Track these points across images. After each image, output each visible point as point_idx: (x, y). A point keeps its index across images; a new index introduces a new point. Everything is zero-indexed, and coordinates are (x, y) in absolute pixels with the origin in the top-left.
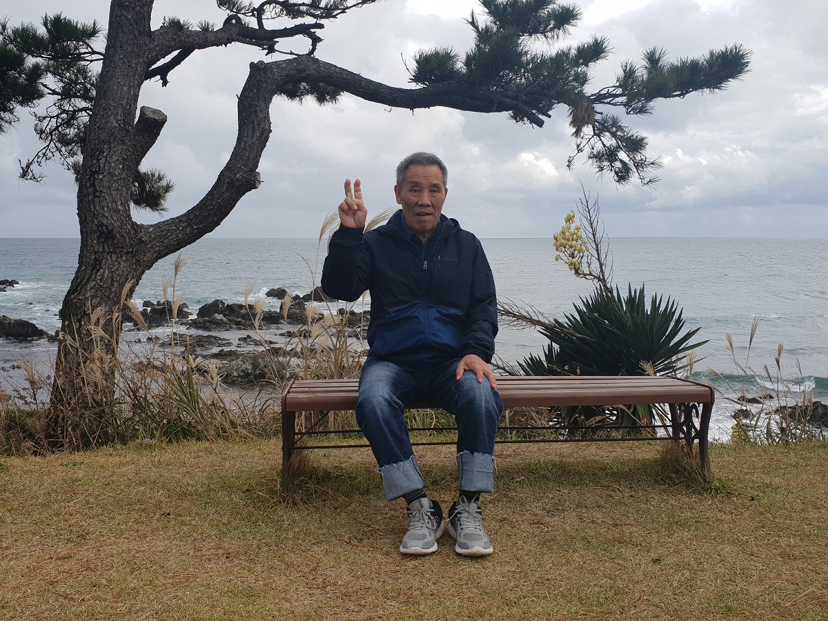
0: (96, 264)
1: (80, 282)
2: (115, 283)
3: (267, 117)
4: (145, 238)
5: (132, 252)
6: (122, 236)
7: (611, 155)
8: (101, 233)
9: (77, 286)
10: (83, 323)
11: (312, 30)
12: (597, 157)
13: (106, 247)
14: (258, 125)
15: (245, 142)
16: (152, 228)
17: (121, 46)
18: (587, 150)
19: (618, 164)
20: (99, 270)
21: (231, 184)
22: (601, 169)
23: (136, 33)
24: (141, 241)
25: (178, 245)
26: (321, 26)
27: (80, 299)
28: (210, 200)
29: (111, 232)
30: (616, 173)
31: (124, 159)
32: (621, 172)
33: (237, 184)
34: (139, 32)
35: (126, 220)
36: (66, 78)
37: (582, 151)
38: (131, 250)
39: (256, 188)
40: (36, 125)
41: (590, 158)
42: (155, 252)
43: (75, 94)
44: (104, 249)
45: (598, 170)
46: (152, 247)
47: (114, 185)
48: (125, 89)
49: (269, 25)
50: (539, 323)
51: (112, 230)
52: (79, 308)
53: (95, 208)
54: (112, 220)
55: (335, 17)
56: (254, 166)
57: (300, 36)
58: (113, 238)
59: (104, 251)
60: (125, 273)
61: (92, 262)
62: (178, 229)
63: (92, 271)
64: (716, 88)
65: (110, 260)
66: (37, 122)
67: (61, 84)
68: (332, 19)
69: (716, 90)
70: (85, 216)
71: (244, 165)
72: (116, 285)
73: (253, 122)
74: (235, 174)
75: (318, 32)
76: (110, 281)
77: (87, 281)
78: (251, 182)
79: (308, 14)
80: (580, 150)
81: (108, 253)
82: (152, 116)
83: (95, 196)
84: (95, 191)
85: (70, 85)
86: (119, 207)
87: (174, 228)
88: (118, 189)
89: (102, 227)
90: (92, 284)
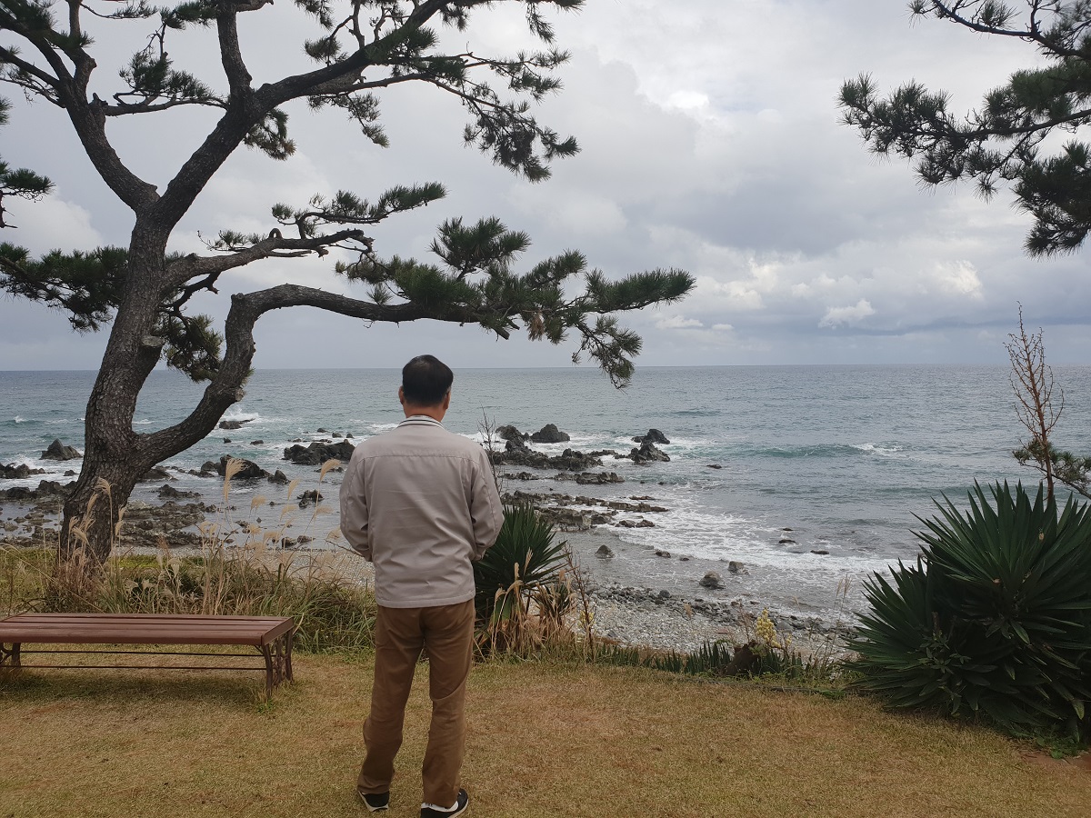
0: (91, 472)
6: (115, 448)
8: (98, 445)
13: (100, 457)
15: (228, 363)
16: (149, 438)
20: (93, 476)
21: (213, 399)
25: (173, 450)
28: (198, 412)
31: (125, 380)
33: (218, 399)
37: (584, 349)
38: (123, 459)
39: (239, 401)
44: (98, 459)
46: (147, 453)
47: (112, 404)
51: (107, 443)
54: (107, 435)
56: (236, 382)
58: (106, 450)
61: (88, 470)
63: (87, 478)
65: (104, 467)
71: (226, 383)
73: (235, 344)
78: (231, 397)
81: (101, 462)
82: (148, 344)
86: (115, 423)
88: (116, 407)
89: (98, 441)
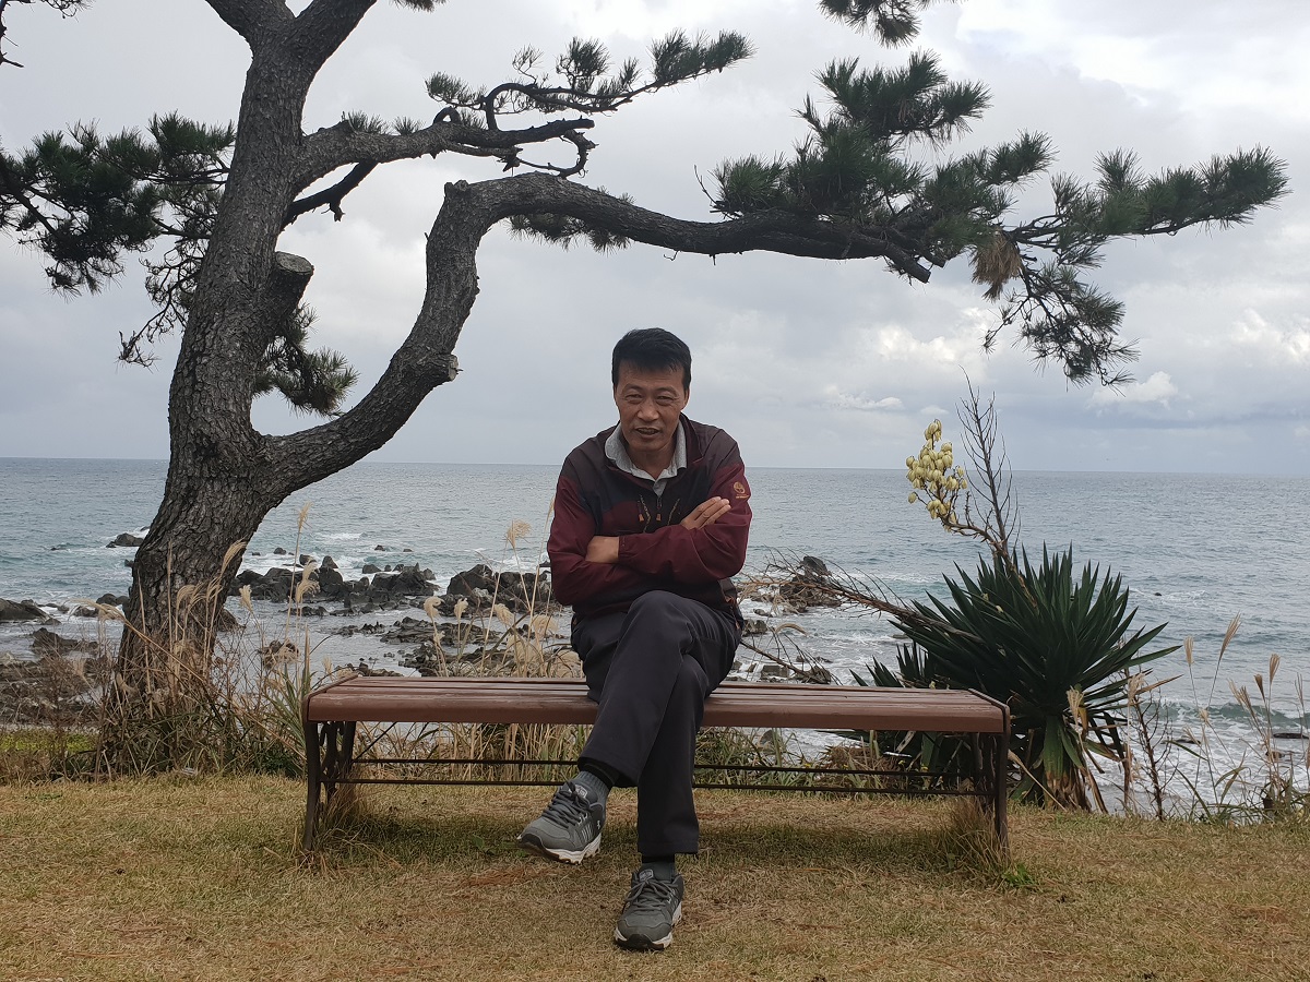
0: (188, 497)
1: (162, 525)
2: (217, 527)
3: (472, 269)
4: (269, 458)
5: (246, 479)
6: (232, 453)
7: (1059, 332)
8: (200, 448)
9: (158, 530)
10: (162, 588)
11: (577, 130)
12: (1038, 333)
13: (205, 469)
14: (456, 281)
15: (435, 308)
16: (283, 442)
17: (253, 161)
18: (1019, 322)
19: (1072, 347)
20: (192, 505)
21: (409, 373)
22: (1044, 353)
23: (278, 141)
24: (263, 462)
25: (324, 468)
26: (589, 124)
27: (159, 551)
28: (376, 398)
29: (214, 446)
30: (1069, 362)
31: (244, 333)
32: (1078, 361)
33: (418, 373)
34: (282, 138)
35: (241, 429)
36: (190, 209)
37: (1010, 323)
38: (245, 475)
39: (449, 380)
40: (148, 279)
41: (1025, 334)
42: (286, 479)
43: (204, 232)
44: (201, 473)
45: (1038, 354)
46: (281, 471)
47: (224, 374)
48: (256, 225)
49: (505, 123)
50: (887, 607)
51: (217, 443)
52: (157, 565)
53: (192, 408)
54: (218, 429)
55: (613, 108)
56: (448, 345)
57: (555, 140)
58: (217, 456)
59: (201, 476)
60: (234, 512)
61: (182, 493)
62: (325, 443)
63: (181, 507)
64: (1231, 219)
65: (211, 489)
66: (150, 274)
67: (183, 218)
68: (608, 112)
69: (1233, 223)
70: (178, 420)
71: (431, 345)
72: (217, 530)
73: (448, 276)
74: (417, 358)
75: (588, 134)
76: (208, 523)
77: (173, 524)
78: (441, 372)
79: (569, 105)
80: (1007, 320)
81: (208, 479)
83: (194, 391)
84: (195, 382)
85: (197, 219)
86: (231, 408)
87: (320, 442)
88: (231, 380)
89: (201, 439)
90: (181, 527)
